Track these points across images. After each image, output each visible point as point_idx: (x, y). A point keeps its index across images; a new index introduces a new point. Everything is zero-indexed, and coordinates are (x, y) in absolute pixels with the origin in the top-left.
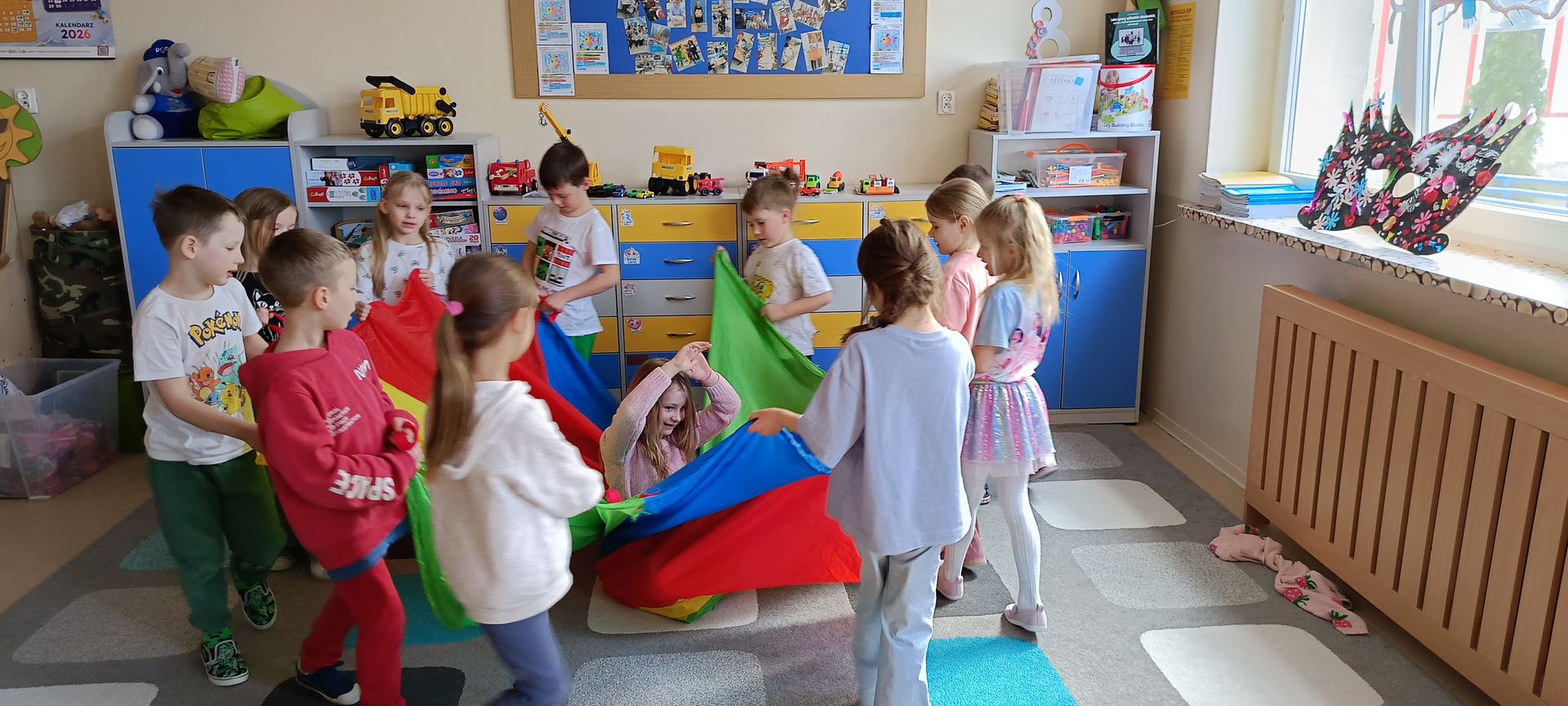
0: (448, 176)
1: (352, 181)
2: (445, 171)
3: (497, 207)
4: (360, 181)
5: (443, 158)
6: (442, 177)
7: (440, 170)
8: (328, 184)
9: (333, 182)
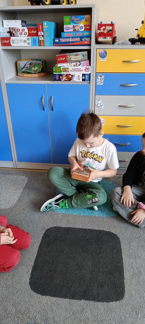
0: (75, 30)
1: (23, 33)
2: (74, 27)
3: (102, 50)
4: (28, 34)
5: (73, 18)
7: (71, 26)
8: (11, 35)
9: (14, 34)
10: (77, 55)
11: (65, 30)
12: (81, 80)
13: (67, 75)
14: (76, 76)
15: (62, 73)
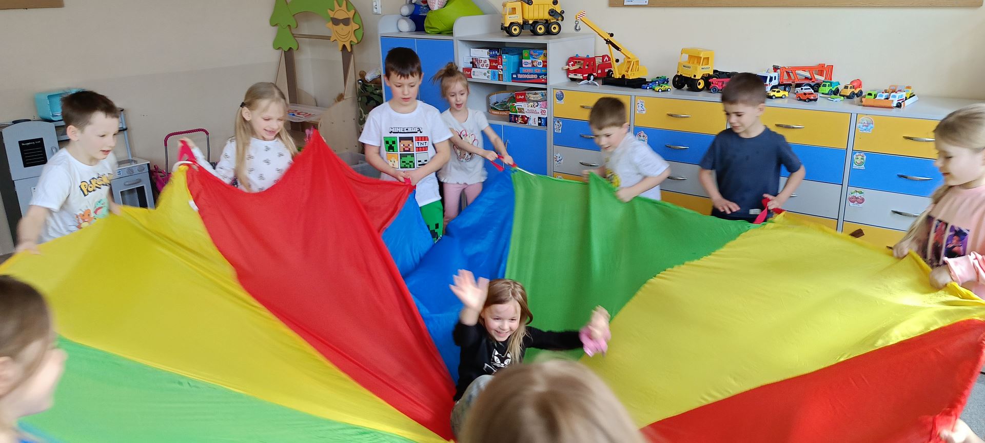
0: (534, 66)
1: (485, 65)
2: (532, 62)
3: (558, 91)
4: (489, 66)
5: (532, 52)
6: (530, 66)
7: (529, 61)
8: (473, 67)
9: (476, 65)
10: (536, 94)
11: (524, 65)
12: (537, 125)
13: (523, 117)
14: (532, 119)
15: (518, 114)
